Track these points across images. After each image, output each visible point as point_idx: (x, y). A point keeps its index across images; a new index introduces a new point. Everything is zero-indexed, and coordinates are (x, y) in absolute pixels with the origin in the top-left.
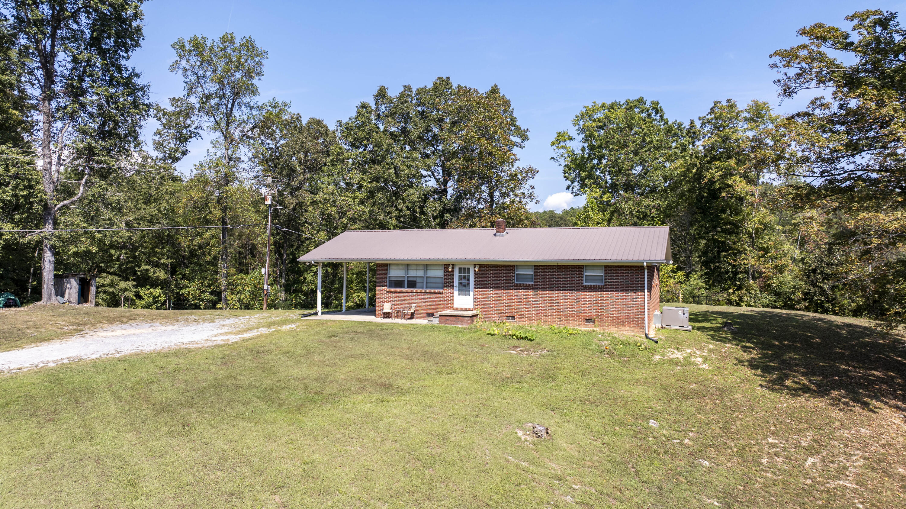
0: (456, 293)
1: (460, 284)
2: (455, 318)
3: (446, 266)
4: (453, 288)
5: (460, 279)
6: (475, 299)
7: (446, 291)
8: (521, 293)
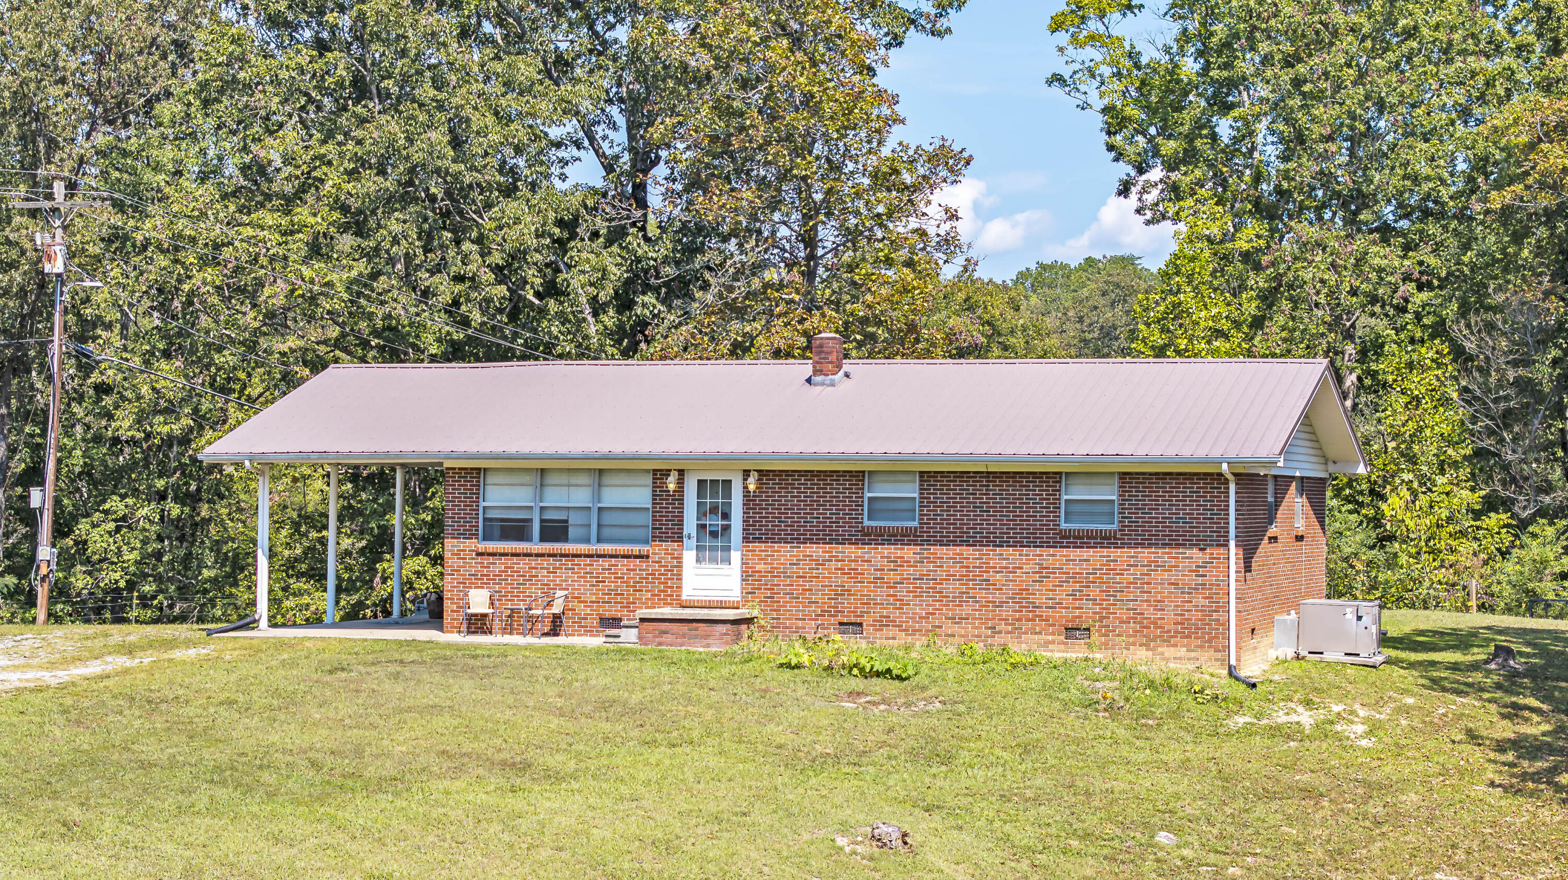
0: (689, 557)
1: (701, 527)
2: (685, 628)
3: (660, 475)
4: (680, 539)
5: (701, 514)
6: (747, 575)
7: (657, 550)
8: (880, 554)
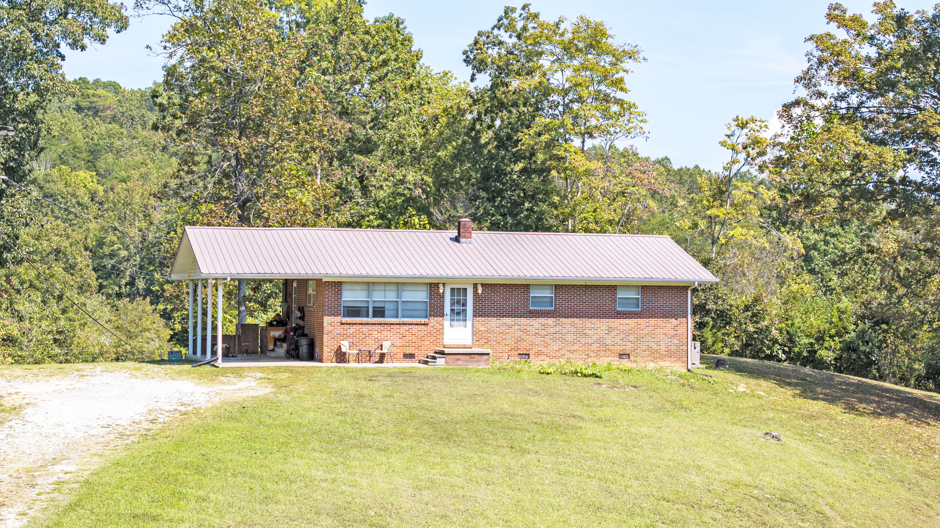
0: (447, 323)
1: (452, 310)
3: (434, 286)
4: (443, 316)
5: (452, 304)
6: (474, 333)
7: (433, 321)
8: (537, 323)
